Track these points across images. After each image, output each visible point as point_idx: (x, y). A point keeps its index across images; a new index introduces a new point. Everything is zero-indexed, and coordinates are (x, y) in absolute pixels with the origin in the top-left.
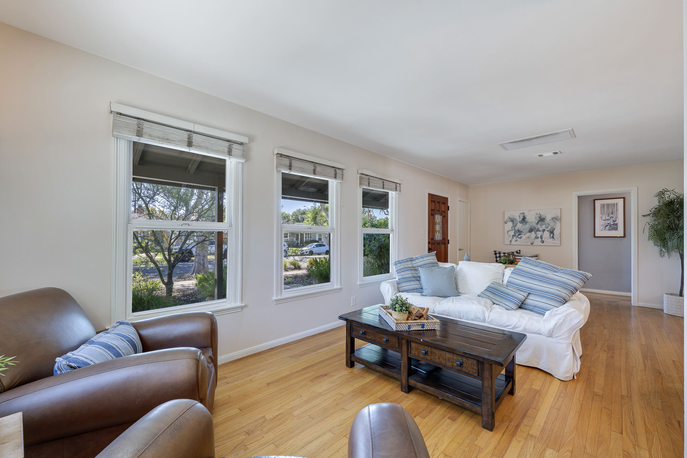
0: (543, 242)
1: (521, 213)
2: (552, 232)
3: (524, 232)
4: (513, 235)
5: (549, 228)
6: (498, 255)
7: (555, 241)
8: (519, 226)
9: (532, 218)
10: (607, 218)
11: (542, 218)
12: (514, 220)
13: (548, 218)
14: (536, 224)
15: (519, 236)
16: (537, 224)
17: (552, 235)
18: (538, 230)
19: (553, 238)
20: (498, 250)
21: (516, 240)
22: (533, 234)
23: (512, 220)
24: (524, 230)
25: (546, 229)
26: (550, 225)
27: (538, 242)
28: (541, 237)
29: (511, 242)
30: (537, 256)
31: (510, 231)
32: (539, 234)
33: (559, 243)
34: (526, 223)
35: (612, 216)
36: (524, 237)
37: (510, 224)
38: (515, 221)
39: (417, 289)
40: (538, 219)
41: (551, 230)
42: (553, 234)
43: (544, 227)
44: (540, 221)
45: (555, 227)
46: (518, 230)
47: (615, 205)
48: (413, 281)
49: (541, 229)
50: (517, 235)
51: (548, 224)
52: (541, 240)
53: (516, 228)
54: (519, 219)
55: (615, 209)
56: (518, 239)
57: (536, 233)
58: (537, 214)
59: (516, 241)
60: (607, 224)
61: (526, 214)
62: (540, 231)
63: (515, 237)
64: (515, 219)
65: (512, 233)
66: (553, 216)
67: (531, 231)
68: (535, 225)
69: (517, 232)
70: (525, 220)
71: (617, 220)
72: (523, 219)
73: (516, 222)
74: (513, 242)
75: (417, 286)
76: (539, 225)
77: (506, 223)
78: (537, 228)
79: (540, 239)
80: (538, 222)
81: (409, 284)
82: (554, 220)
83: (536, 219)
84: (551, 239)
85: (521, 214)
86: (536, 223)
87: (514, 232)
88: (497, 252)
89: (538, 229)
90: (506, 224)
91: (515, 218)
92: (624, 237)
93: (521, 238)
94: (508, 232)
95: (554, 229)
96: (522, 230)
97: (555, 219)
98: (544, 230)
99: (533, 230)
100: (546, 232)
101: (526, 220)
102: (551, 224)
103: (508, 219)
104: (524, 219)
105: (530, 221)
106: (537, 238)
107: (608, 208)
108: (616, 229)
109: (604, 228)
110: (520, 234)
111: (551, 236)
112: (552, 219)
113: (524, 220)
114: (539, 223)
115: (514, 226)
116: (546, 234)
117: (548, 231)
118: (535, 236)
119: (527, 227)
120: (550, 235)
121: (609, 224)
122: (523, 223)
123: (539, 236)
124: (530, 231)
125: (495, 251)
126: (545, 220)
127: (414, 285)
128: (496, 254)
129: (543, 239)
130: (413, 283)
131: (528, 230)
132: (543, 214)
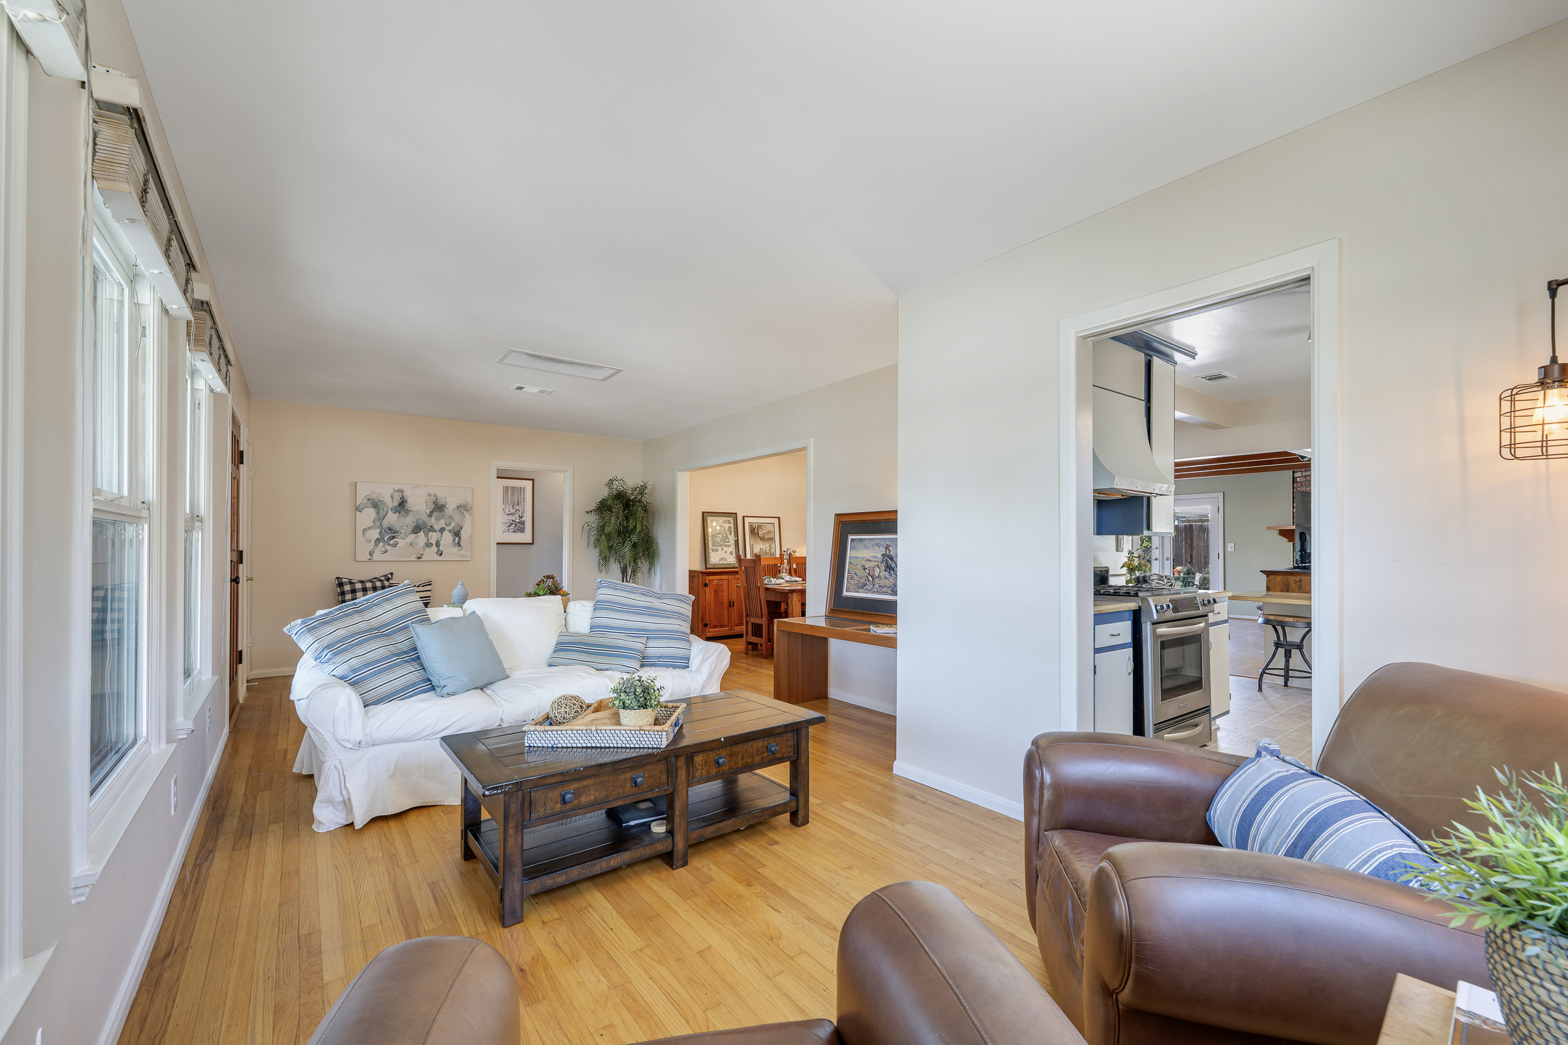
0: (441, 555)
1: (396, 489)
2: (457, 534)
3: (402, 531)
4: (378, 539)
5: (453, 525)
6: (347, 588)
7: (463, 552)
8: (392, 519)
9: (419, 504)
10: (512, 511)
11: (440, 504)
12: (379, 503)
13: (451, 506)
14: (428, 515)
15: (391, 542)
16: (430, 515)
17: (457, 539)
18: (432, 529)
19: (460, 546)
20: (346, 575)
21: (384, 550)
22: (421, 538)
23: (376, 505)
24: (403, 527)
25: (447, 528)
26: (454, 520)
27: (430, 554)
28: (438, 544)
29: (371, 554)
30: (431, 584)
31: (369, 528)
32: (434, 537)
33: (469, 556)
34: (408, 512)
35: (517, 508)
36: (402, 543)
37: (369, 514)
38: (381, 506)
39: (413, 685)
40: (432, 506)
41: (456, 530)
42: (460, 538)
43: (442, 523)
44: (435, 509)
45: (463, 524)
46: (389, 528)
47: (521, 490)
48: (397, 665)
49: (437, 527)
50: (386, 539)
51: (451, 517)
52: (437, 549)
53: (385, 524)
54: (391, 503)
55: (522, 498)
56: (388, 547)
57: (426, 535)
58: (429, 495)
59: (385, 552)
60: (511, 521)
61: (407, 493)
62: (435, 531)
63: (381, 544)
64: (382, 502)
65: (375, 534)
66: (460, 502)
67: (417, 529)
68: (425, 517)
69: (387, 532)
70: (404, 507)
71: (525, 514)
72: (400, 504)
73: (385, 510)
74: (377, 556)
75: (413, 677)
76: (433, 518)
77: (358, 509)
78: (429, 524)
79: (434, 548)
80: (431, 513)
81: (391, 676)
82: (462, 510)
83: (427, 505)
84: (456, 548)
85: (397, 491)
86: (428, 513)
87: (380, 532)
88: (344, 580)
89: (431, 526)
90: (360, 512)
91: (382, 499)
92: (532, 544)
93: (395, 545)
94: (364, 531)
95: (462, 528)
96: (398, 529)
97: (463, 508)
98: (442, 530)
99: (421, 529)
100: (446, 533)
101: (408, 506)
102: (455, 518)
103: (365, 501)
104: (402, 503)
105: (414, 508)
106: (429, 545)
107: (513, 495)
108: (522, 530)
109: (507, 529)
110: (393, 537)
111: (456, 541)
112: (458, 507)
113: (402, 505)
114: (434, 515)
115: (381, 518)
116: (447, 537)
117: (450, 531)
118: (425, 540)
119: (410, 521)
120: (454, 540)
121: (513, 521)
122: (399, 513)
123: (433, 541)
124: (416, 531)
125: (337, 578)
126: (445, 509)
127: (406, 674)
128: (341, 585)
129: (441, 548)
130: (400, 671)
131: (411, 528)
132: (441, 495)
